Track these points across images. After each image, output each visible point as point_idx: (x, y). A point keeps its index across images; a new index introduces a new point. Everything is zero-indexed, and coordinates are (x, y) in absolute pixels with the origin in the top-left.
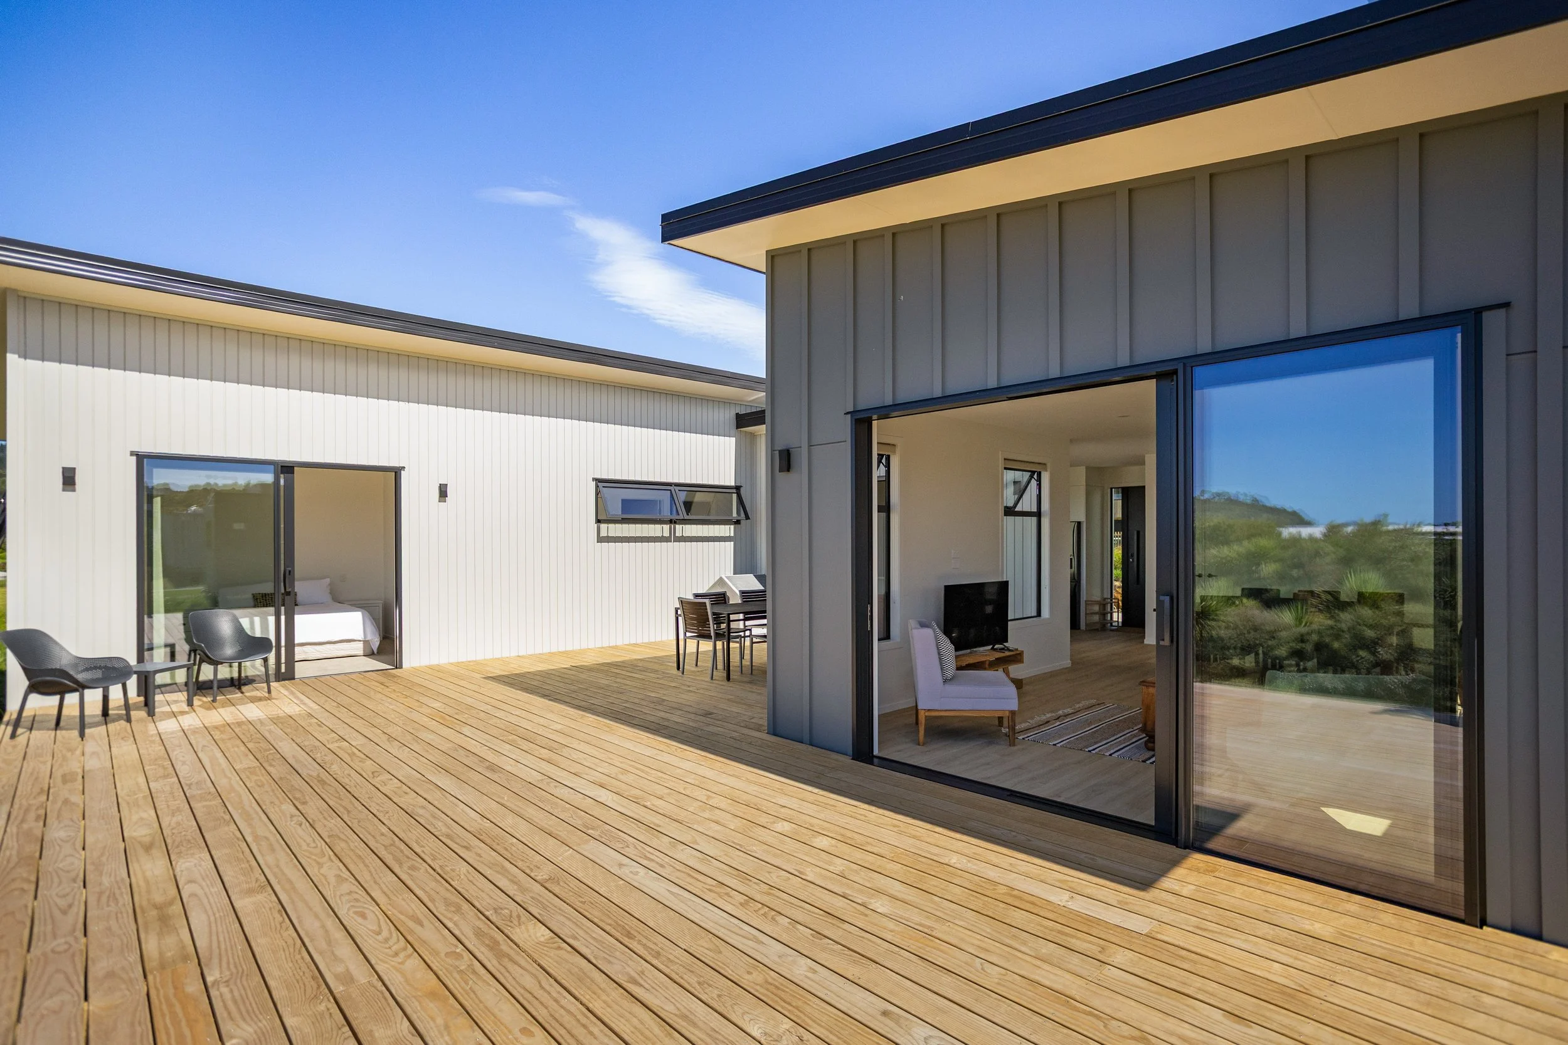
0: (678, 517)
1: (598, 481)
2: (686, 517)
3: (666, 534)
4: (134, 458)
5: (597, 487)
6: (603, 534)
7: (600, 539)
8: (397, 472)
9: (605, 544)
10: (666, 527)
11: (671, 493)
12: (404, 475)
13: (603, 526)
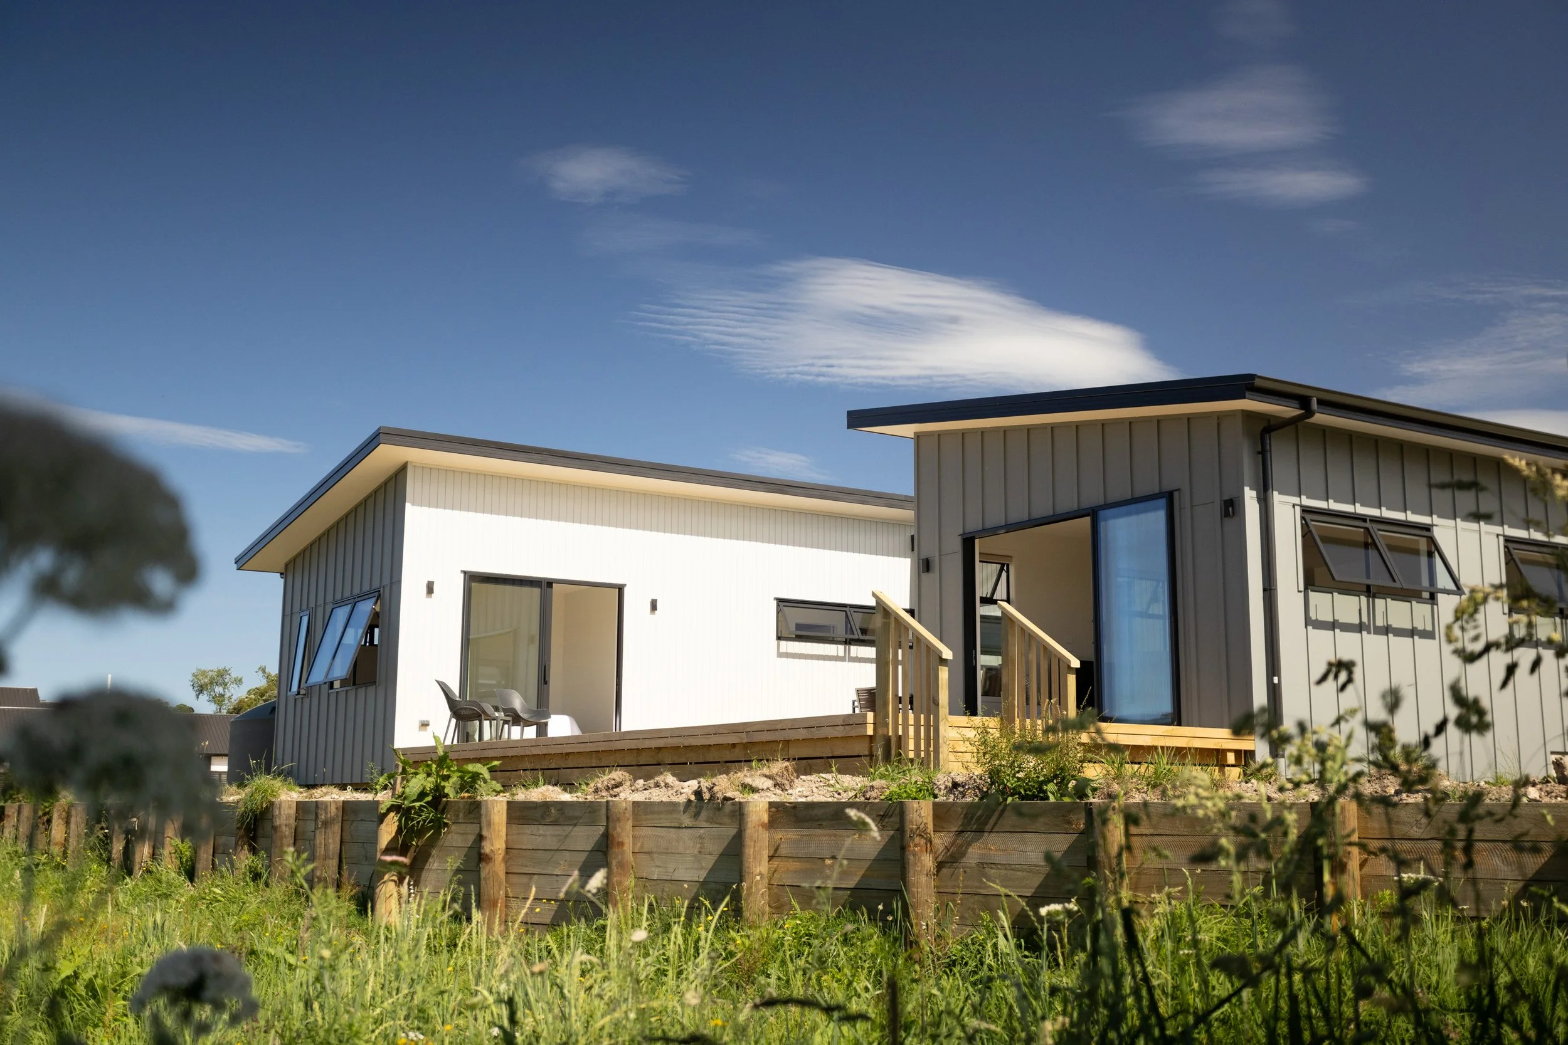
0: (852, 637)
1: (780, 601)
2: (862, 637)
3: (841, 654)
4: (463, 575)
5: (778, 606)
6: (783, 650)
7: (781, 655)
8: (620, 589)
9: (784, 660)
10: (841, 648)
11: (847, 614)
12: (626, 591)
13: (783, 643)
